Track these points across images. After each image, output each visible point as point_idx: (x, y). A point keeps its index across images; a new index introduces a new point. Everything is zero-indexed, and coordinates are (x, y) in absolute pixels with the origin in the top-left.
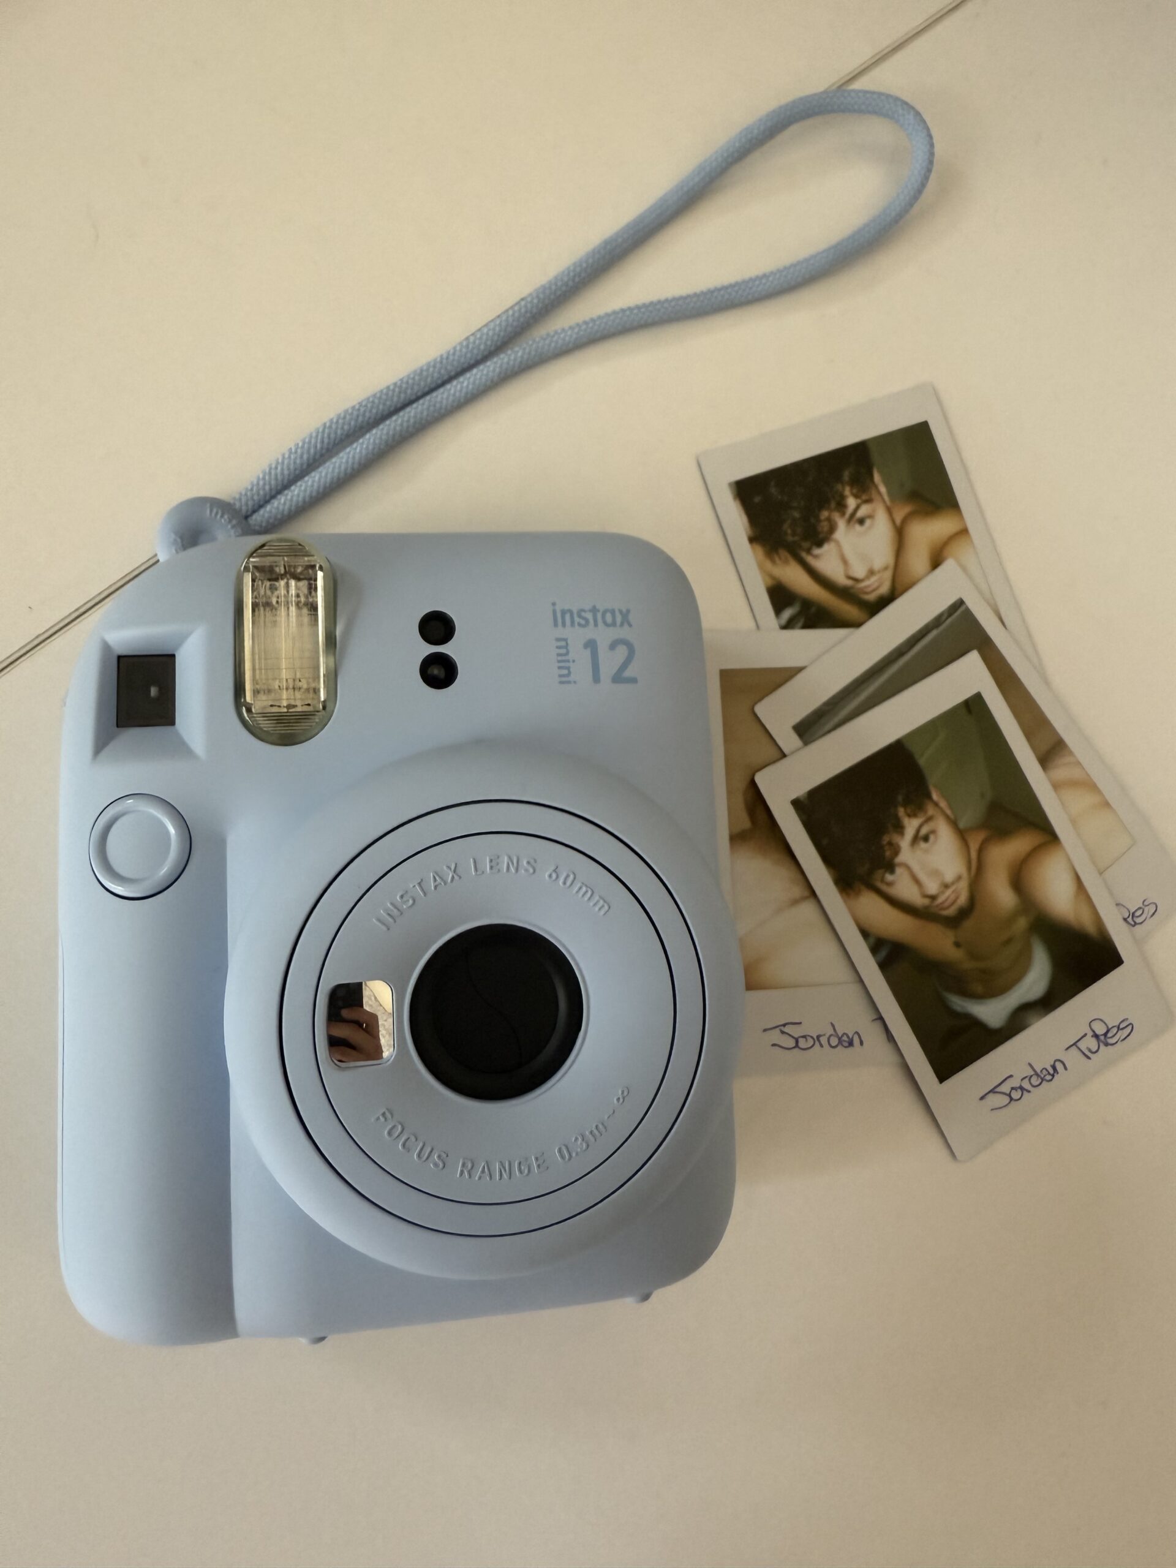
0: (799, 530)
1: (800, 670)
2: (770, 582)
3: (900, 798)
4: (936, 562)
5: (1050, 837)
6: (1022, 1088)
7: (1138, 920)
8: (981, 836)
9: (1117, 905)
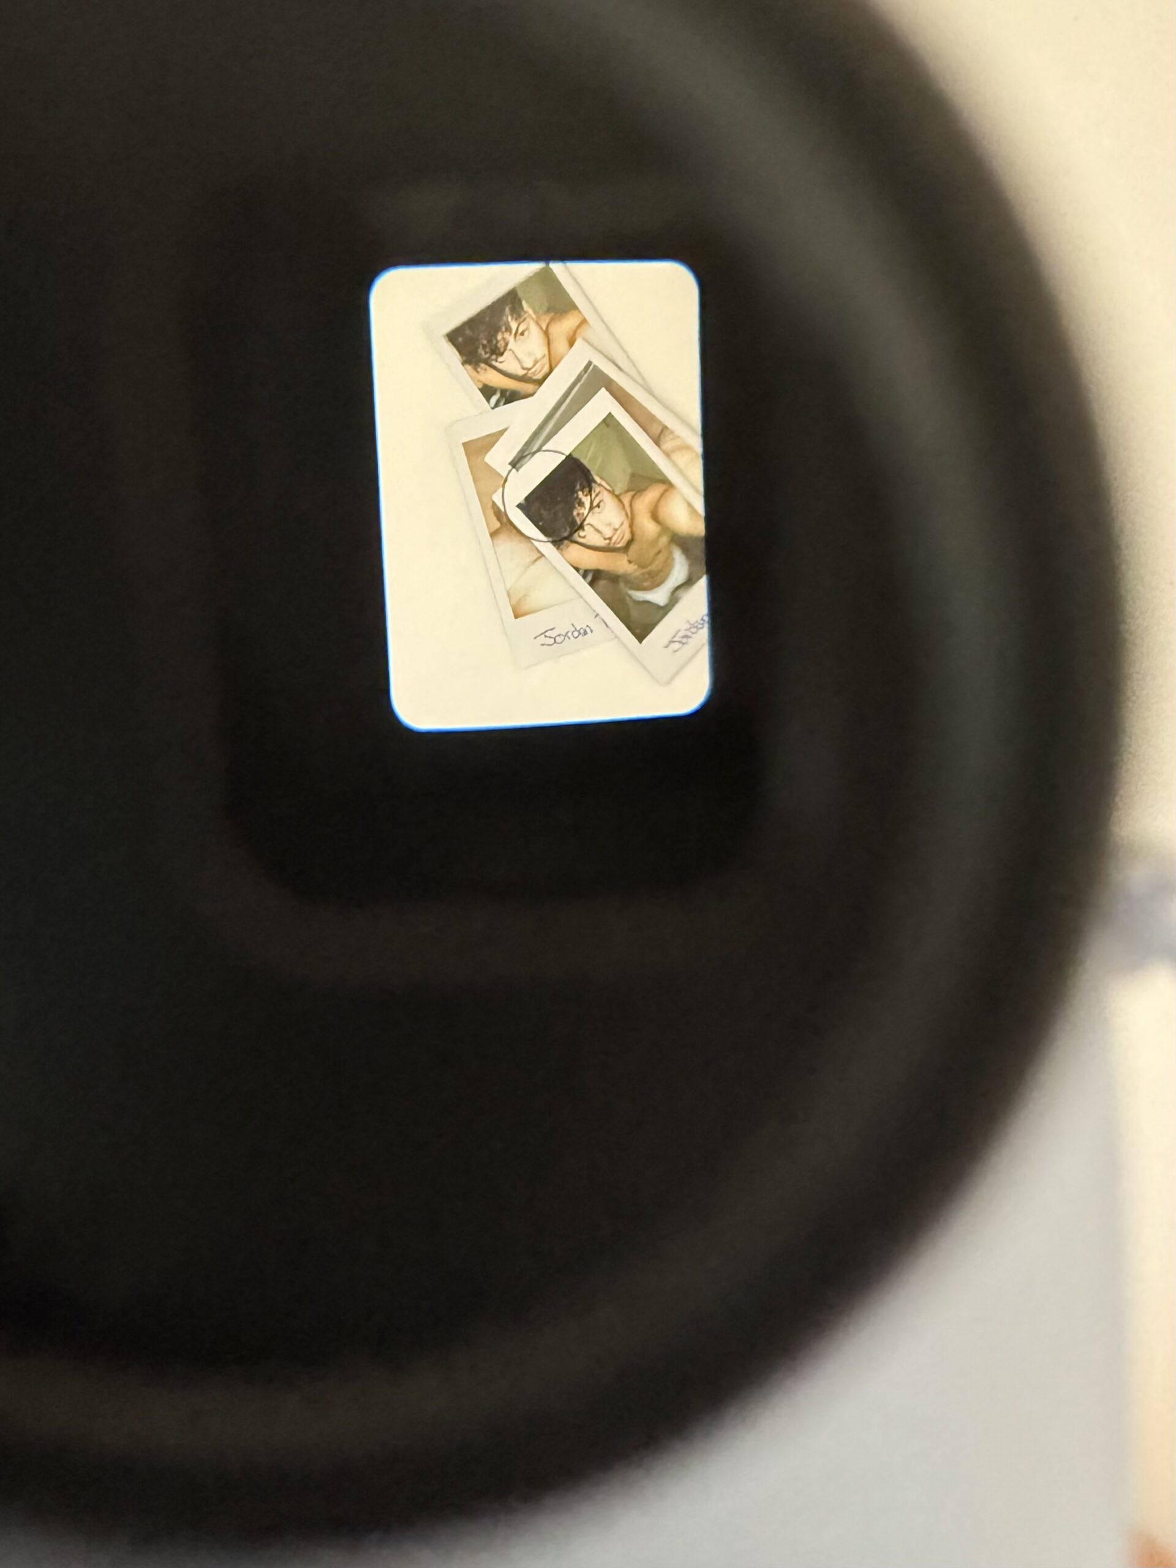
1: (505, 430)
2: (479, 385)
3: (577, 487)
5: (669, 485)
6: (687, 636)
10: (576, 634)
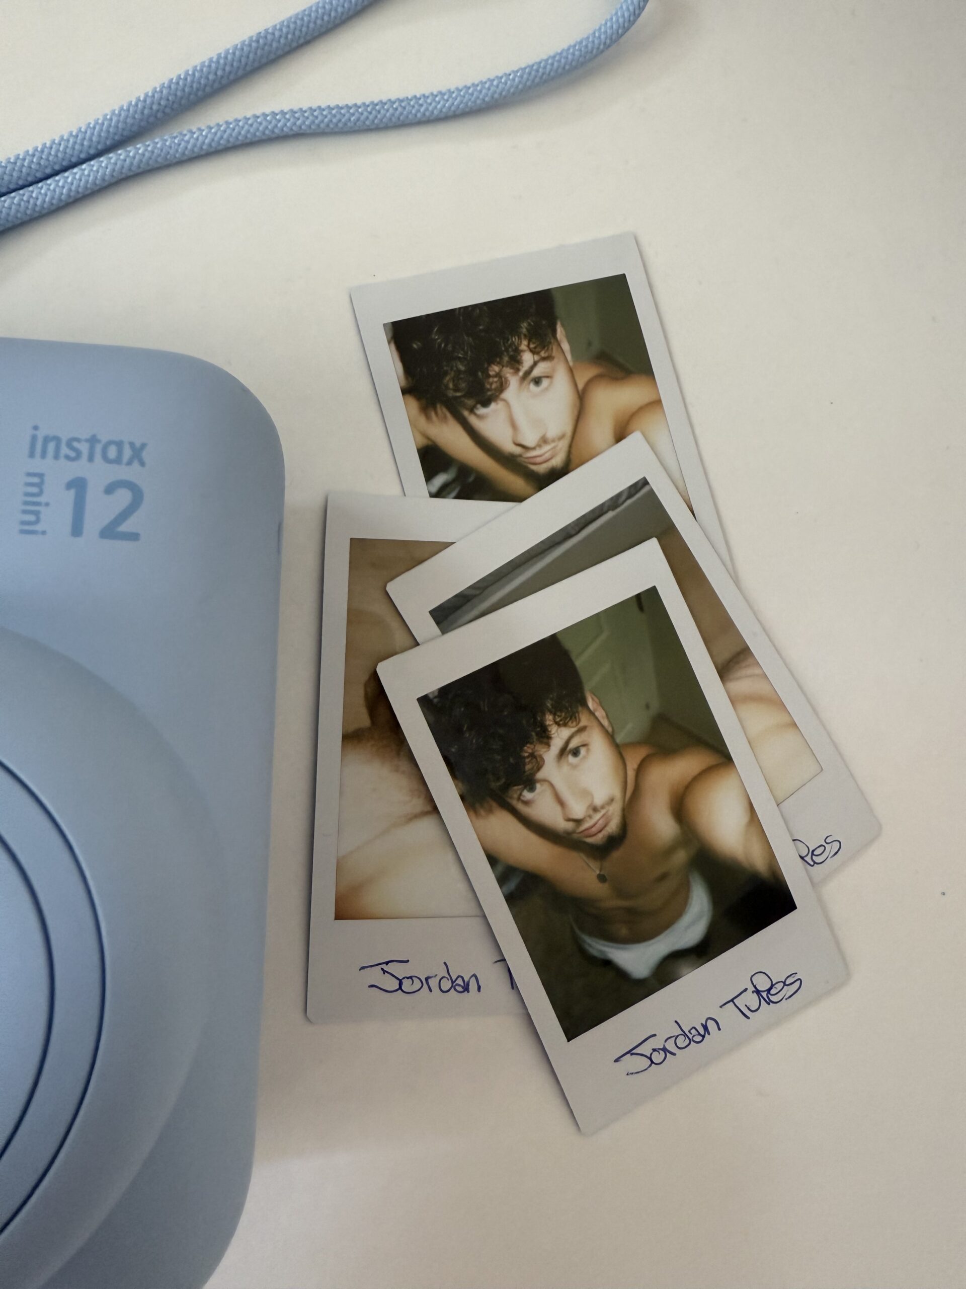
0: (463, 385)
1: (447, 545)
2: (423, 442)
3: (549, 704)
4: (620, 436)
5: (724, 759)
6: (665, 1050)
7: (818, 859)
8: (642, 752)
9: (794, 840)
10: (446, 985)
